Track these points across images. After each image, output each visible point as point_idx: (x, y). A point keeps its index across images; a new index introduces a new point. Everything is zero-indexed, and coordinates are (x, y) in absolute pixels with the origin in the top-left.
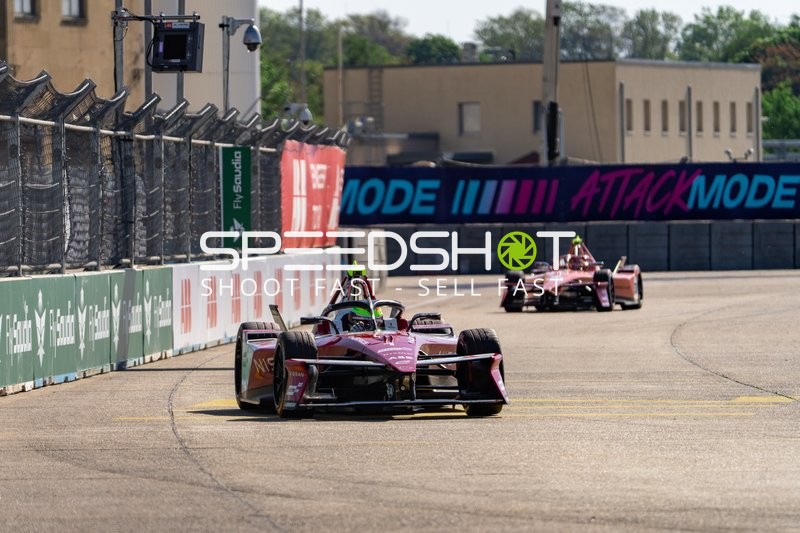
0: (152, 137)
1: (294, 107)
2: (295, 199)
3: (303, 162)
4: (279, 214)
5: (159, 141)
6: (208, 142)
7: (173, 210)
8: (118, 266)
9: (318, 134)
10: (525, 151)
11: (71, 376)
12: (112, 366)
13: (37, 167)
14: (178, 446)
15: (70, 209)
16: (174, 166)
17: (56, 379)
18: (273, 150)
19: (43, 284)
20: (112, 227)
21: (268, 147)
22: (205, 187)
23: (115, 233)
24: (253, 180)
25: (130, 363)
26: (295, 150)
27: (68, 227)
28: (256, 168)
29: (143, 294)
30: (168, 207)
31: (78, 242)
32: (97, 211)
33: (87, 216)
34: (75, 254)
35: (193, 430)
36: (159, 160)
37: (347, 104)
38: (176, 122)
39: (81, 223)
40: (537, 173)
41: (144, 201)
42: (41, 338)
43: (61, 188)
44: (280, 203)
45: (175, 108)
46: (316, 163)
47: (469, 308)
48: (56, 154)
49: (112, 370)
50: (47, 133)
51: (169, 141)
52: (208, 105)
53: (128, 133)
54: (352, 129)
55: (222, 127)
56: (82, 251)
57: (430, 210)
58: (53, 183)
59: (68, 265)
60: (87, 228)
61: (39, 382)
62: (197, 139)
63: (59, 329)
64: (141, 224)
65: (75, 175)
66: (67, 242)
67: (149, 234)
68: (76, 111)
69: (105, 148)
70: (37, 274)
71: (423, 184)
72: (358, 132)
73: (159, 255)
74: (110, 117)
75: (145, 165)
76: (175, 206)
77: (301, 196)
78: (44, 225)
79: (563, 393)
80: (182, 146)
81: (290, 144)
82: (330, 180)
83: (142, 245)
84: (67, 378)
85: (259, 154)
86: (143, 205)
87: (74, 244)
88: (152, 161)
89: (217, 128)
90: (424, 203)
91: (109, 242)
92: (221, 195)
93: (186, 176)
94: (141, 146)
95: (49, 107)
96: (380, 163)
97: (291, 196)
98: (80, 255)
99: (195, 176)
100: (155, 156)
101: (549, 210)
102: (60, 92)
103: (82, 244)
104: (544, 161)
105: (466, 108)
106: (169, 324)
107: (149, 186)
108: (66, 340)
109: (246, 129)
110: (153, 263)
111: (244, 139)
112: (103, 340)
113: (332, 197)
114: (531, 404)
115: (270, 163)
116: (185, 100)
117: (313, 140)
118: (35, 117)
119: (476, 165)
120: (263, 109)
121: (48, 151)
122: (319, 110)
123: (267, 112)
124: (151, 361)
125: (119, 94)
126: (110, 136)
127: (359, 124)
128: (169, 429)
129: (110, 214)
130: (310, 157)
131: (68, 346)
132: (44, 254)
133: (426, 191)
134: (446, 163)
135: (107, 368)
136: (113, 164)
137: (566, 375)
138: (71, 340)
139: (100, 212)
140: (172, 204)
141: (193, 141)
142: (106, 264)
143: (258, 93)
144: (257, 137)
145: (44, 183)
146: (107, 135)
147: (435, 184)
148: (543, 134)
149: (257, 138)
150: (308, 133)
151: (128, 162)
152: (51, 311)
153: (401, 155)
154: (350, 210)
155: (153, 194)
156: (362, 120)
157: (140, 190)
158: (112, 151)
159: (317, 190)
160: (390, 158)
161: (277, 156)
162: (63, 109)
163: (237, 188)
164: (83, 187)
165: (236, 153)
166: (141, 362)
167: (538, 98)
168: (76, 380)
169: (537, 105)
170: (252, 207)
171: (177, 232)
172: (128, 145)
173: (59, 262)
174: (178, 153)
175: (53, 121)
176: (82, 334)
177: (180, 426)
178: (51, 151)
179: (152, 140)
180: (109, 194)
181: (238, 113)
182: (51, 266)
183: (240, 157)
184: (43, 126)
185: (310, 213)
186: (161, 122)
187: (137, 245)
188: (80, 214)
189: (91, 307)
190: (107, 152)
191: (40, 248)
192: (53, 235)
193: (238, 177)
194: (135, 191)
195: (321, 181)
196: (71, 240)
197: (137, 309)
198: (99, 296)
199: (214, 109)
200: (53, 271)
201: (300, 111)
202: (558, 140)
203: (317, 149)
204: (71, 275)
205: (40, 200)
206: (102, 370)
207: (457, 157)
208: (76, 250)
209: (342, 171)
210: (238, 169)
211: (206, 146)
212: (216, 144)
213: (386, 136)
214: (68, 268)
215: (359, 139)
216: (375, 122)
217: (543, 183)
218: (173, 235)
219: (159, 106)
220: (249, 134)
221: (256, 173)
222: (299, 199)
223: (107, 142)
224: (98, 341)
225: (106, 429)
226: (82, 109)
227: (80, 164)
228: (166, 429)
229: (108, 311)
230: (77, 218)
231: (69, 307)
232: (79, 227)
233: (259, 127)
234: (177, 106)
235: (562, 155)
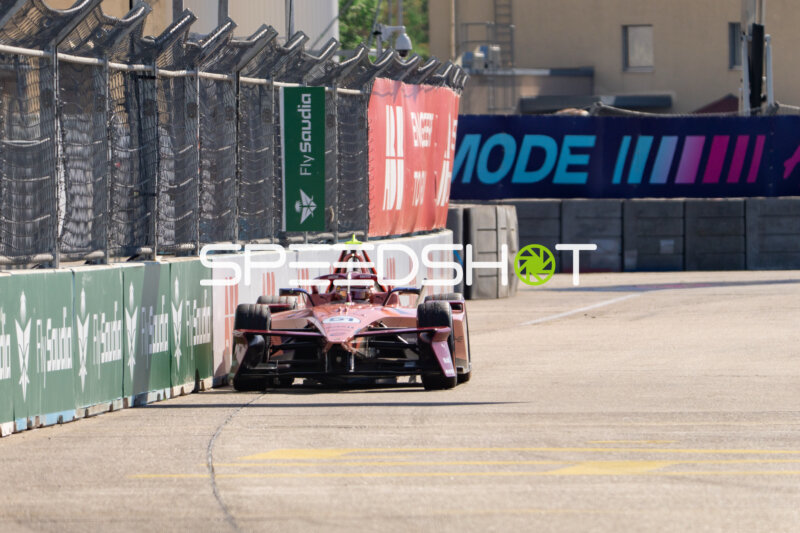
0: (183, 72)
1: (387, 30)
2: (387, 161)
3: (399, 110)
4: (366, 184)
5: (193, 78)
6: (263, 81)
7: (213, 177)
8: (134, 257)
9: (421, 69)
10: (719, 95)
11: (67, 415)
12: (125, 400)
13: (19, 115)
14: (221, 515)
15: (66, 175)
16: (214, 115)
17: (45, 419)
18: (358, 92)
19: (28, 284)
20: (124, 202)
21: (349, 88)
22: (258, 144)
23: (129, 210)
24: (328, 134)
25: (152, 397)
26: (389, 93)
27: (63, 201)
28: (333, 116)
29: (170, 298)
30: (206, 173)
31: (78, 223)
32: (105, 178)
33: (90, 186)
34: (73, 241)
35: (243, 493)
36: (193, 106)
37: (462, 26)
38: (217, 52)
39: (81, 196)
40: (736, 125)
41: (172, 164)
42: (24, 361)
43: (54, 145)
44: (366, 168)
45: (216, 32)
46: (418, 111)
47: (638, 318)
48: (46, 97)
49: (126, 407)
50: (33, 66)
51: (207, 79)
52: (264, 27)
53: (149, 68)
54: (469, 62)
55: (282, 59)
56: (83, 236)
57: (581, 178)
58: (41, 139)
59: (63, 256)
60: (90, 203)
61: (22, 424)
62: (247, 76)
63: (49, 348)
64: (168, 197)
65: (73, 128)
66: (61, 223)
67: (178, 213)
68: (74, 35)
69: (116, 88)
70: (18, 268)
71: (571, 140)
72: (478, 66)
73: (193, 241)
74: (123, 45)
75: (173, 113)
76: (216, 171)
77: (396, 158)
78: (29, 198)
79: (772, 440)
80: (226, 86)
81: (381, 83)
82: (437, 134)
83: (168, 227)
84: (61, 418)
85: (337, 97)
86: (170, 170)
87: (70, 226)
88: (183, 108)
89: (277, 60)
90: (572, 168)
91: (122, 225)
92: (283, 156)
93: (231, 128)
94: (167, 86)
95: (35, 31)
96: (510, 110)
97: (383, 158)
98: (79, 242)
99: (246, 129)
100: (187, 101)
101: (752, 178)
102: (51, 8)
103: (82, 226)
104: (745, 109)
105: (632, 32)
106: (208, 341)
107: (179, 143)
108: (61, 363)
109: (317, 62)
110: (185, 253)
111: (315, 76)
112: (113, 362)
113: (441, 159)
114: (726, 456)
115: (353, 110)
116: (231, 21)
117: (414, 77)
118: (15, 44)
119: (646, 114)
120: (342, 34)
121: (33, 93)
122: (422, 34)
123: (348, 37)
124: (182, 394)
125: (135, 12)
126: (123, 72)
127: (479, 54)
128: (207, 491)
129: (123, 182)
130: (409, 102)
131: (63, 373)
132: (29, 239)
133: (575, 151)
134: (604, 110)
135: (118, 404)
136: (127, 111)
137: (776, 415)
138: (66, 363)
139: (109, 180)
140: (211, 169)
141: (242, 78)
142: (117, 255)
143: (336, 12)
144: (333, 73)
145: (27, 137)
146: (118, 71)
147: (588, 141)
148: (743, 69)
149: (333, 75)
150: (406, 68)
151: (149, 108)
152: (39, 322)
153: (539, 99)
154: (467, 178)
155: (184, 154)
156: (484, 50)
157: (166, 149)
158: (126, 93)
159: (419, 148)
160: (523, 103)
161: (363, 101)
162: (55, 33)
163: (305, 147)
164: (83, 144)
165: (304, 96)
166: (168, 396)
167: (737, 19)
168: (74, 420)
169: (734, 28)
170: (327, 173)
171: (219, 208)
172: (148, 84)
173: (50, 251)
174: (220, 95)
175: (43, 49)
176: (83, 354)
177: (225, 487)
178: (38, 92)
179: (183, 78)
180: (122, 155)
181: (306, 39)
182: (39, 257)
183: (309, 102)
184: (26, 56)
185: (409, 181)
186: (196, 50)
187: (162, 227)
188: (81, 183)
189: (95, 317)
190: (119, 95)
191: (22, 231)
192: (42, 213)
193: (306, 131)
194: (158, 150)
195: (425, 136)
196: (67, 220)
197: (162, 320)
198: (107, 302)
199: (271, 33)
200: (41, 265)
201: (395, 35)
202: (764, 78)
203: (420, 90)
204: (68, 270)
205: (22, 163)
206: (111, 407)
207: (621, 102)
208: (73, 234)
209: (455, 123)
210: (307, 119)
211: (261, 85)
212: (275, 83)
213: (518, 72)
214: (62, 261)
215: (480, 76)
216: (502, 53)
217: (743, 141)
218: (213, 213)
219: (193, 29)
220: (322, 68)
221: (333, 125)
222: (393, 161)
223: (118, 81)
224: (105, 366)
225: (118, 491)
226: (82, 32)
227: (80, 112)
228: (204, 492)
229: (120, 322)
230: (76, 189)
231: (65, 315)
232: (78, 202)
233: (336, 59)
234: (219, 28)
235: (771, 100)
